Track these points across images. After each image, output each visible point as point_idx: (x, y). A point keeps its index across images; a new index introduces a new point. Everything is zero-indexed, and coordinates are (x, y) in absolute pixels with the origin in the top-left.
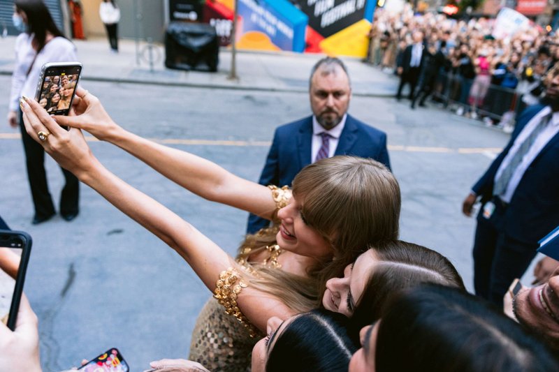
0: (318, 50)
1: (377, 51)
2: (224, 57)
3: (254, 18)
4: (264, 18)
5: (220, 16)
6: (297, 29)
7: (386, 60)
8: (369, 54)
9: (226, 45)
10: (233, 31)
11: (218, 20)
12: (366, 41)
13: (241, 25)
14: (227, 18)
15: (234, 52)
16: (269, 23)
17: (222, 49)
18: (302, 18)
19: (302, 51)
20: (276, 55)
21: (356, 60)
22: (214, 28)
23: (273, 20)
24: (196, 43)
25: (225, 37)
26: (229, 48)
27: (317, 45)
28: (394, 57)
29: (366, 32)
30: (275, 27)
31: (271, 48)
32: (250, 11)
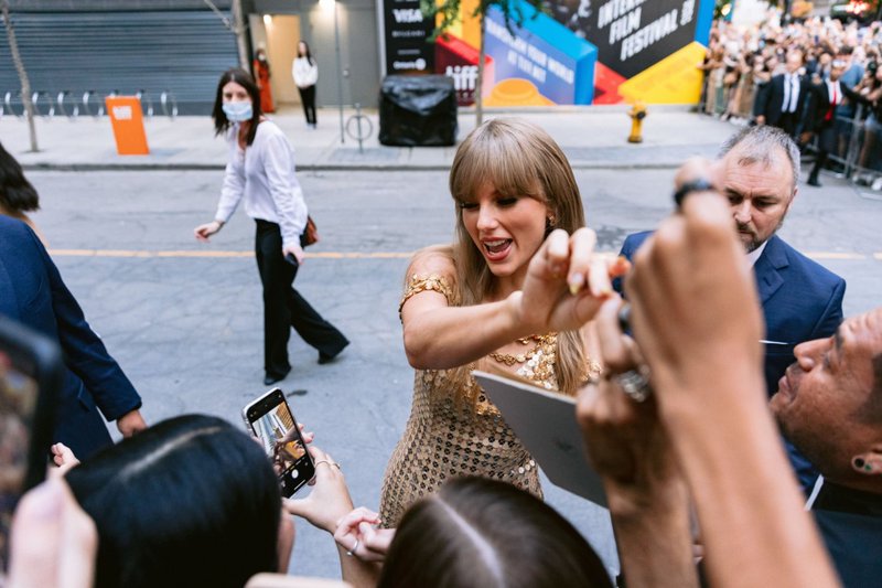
0: (617, 99)
1: (719, 91)
2: (466, 121)
3: (512, 57)
4: (527, 57)
5: (460, 61)
6: (581, 69)
7: (734, 106)
8: (704, 97)
9: (469, 103)
10: (479, 82)
11: (457, 68)
12: (699, 76)
13: (491, 71)
14: (470, 64)
15: (480, 113)
16: (534, 63)
17: (461, 109)
18: (589, 49)
19: (589, 103)
20: (549, 112)
21: (681, 109)
22: (451, 80)
23: (541, 58)
24: (422, 104)
25: (468, 91)
26: (473, 108)
27: (616, 90)
28: (751, 98)
29: (699, 63)
30: (546, 68)
31: (539, 101)
32: (508, 48)
